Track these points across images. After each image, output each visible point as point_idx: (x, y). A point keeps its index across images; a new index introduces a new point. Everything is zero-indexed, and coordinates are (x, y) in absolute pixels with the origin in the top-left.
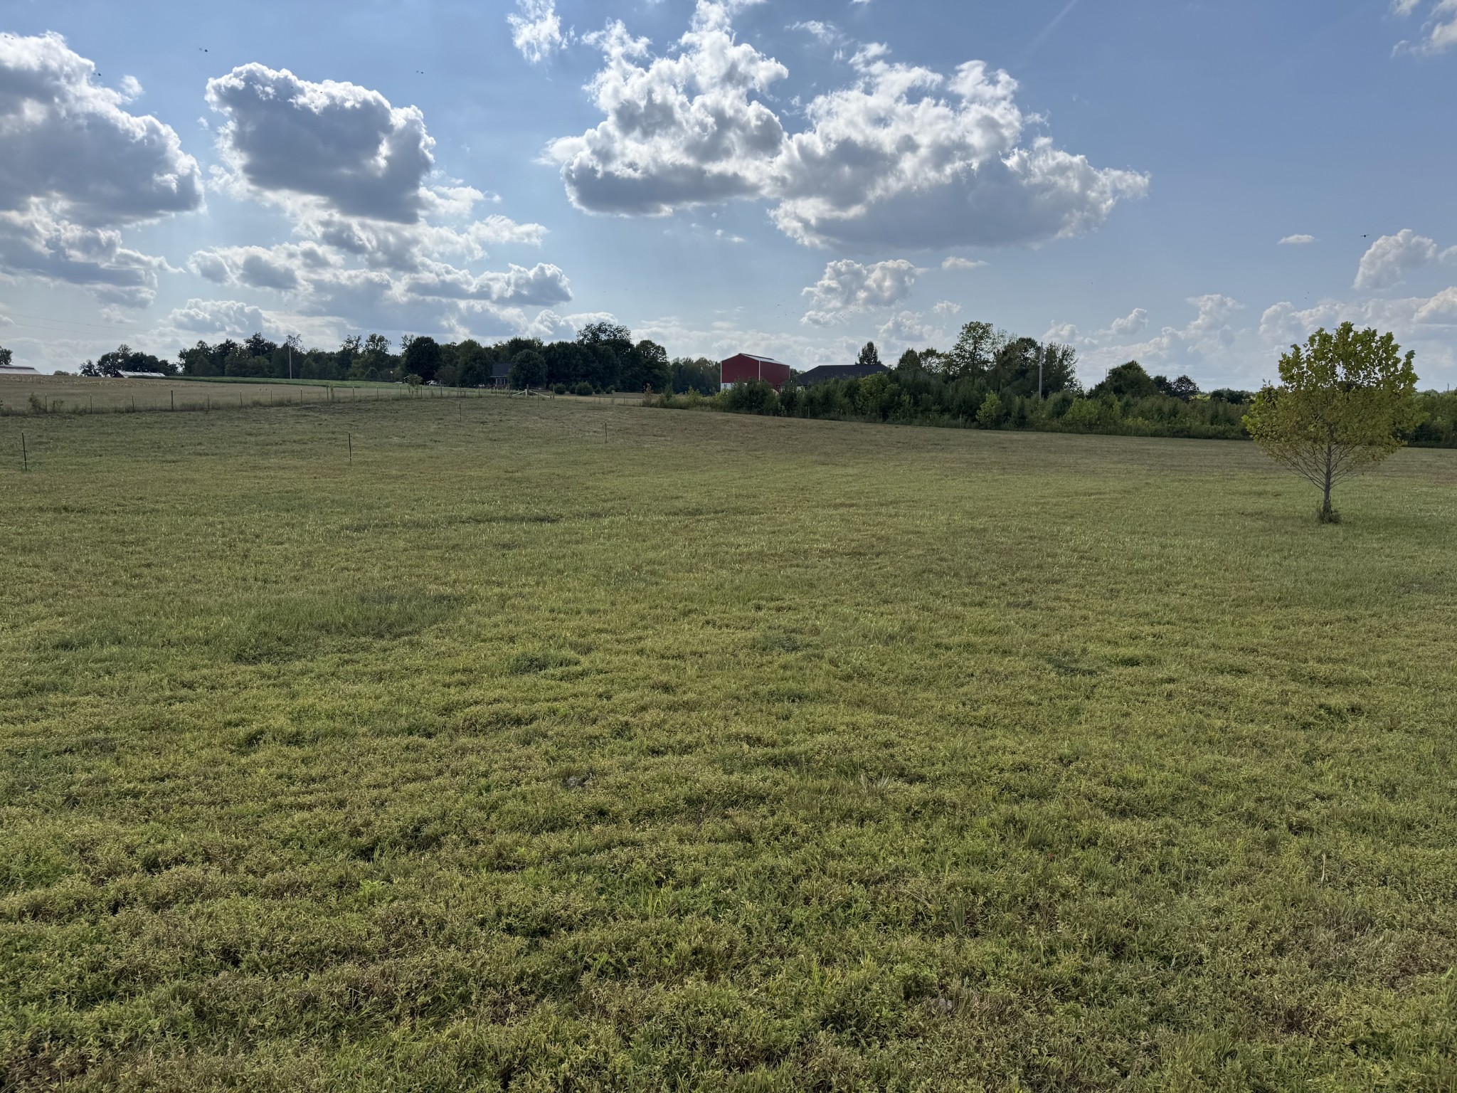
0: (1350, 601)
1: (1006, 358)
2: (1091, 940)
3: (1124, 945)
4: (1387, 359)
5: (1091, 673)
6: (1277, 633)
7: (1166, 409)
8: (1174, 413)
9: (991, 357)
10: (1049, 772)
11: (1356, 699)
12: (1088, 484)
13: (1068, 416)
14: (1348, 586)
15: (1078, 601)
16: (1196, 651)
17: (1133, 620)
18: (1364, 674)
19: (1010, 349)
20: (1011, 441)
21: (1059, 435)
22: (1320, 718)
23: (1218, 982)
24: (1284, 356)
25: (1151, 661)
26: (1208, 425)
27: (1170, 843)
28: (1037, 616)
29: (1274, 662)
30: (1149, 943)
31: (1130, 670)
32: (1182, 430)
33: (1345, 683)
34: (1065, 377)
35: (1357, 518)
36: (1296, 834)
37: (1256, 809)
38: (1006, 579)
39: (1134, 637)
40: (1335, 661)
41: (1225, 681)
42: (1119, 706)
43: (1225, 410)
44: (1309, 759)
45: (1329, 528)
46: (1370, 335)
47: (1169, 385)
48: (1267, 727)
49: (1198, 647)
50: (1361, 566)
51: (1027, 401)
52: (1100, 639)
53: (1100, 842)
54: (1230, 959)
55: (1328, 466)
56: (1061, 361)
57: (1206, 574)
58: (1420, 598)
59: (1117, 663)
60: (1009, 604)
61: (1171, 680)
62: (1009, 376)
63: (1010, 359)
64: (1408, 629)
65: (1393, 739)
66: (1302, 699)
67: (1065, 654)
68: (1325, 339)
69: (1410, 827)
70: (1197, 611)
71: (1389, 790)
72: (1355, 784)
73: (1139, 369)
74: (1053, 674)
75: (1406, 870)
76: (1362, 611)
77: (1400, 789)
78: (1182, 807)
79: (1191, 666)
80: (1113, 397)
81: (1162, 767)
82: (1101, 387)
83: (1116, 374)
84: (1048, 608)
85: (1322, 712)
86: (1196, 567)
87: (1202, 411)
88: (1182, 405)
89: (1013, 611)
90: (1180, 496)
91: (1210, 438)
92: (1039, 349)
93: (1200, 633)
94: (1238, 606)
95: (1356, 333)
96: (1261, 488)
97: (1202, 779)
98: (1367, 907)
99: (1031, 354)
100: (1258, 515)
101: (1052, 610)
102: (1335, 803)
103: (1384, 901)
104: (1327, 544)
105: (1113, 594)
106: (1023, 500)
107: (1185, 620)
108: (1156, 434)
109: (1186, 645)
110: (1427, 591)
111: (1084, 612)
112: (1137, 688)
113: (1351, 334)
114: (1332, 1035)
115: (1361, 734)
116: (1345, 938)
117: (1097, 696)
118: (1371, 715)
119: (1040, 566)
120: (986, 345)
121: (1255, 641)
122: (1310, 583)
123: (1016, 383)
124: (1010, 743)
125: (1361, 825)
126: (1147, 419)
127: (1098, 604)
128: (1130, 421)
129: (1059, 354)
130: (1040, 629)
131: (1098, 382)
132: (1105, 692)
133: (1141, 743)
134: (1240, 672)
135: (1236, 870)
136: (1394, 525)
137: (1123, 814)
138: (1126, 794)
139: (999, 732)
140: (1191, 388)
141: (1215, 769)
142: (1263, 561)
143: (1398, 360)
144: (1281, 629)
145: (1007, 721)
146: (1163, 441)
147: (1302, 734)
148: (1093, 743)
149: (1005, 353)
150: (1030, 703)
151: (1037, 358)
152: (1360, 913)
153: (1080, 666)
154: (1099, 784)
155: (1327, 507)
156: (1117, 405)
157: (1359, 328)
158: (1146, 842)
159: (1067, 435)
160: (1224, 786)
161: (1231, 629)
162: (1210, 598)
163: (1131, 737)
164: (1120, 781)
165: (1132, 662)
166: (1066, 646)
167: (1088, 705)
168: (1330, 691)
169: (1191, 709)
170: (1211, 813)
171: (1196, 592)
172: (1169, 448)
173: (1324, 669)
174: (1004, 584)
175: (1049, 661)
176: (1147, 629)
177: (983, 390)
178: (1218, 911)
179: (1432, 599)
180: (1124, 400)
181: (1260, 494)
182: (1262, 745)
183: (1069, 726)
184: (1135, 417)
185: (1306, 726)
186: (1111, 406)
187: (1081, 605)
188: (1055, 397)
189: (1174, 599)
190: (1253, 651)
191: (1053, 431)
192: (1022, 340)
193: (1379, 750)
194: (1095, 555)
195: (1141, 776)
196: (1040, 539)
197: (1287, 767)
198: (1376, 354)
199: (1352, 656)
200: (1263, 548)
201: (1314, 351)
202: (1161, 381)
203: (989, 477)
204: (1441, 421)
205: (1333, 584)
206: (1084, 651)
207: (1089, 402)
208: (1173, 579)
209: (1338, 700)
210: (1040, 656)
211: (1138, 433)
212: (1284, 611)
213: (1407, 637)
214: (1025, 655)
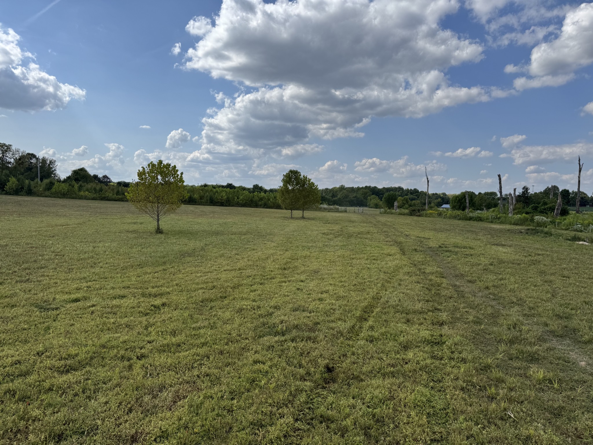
0: (165, 263)
1: (20, 162)
2: (46, 438)
3: (63, 434)
4: (175, 174)
5: (57, 309)
6: (138, 279)
7: (98, 188)
8: (101, 190)
9: (12, 160)
10: (31, 362)
11: (164, 300)
12: (62, 221)
13: (53, 190)
14: (164, 257)
15: (53, 276)
16: (105, 291)
17: (78, 282)
18: (168, 290)
19: (22, 158)
20: (24, 201)
21: (50, 198)
22: (152, 310)
23: (104, 434)
24: (139, 171)
25: (85, 299)
26: (115, 195)
27: (88, 379)
28: (31, 285)
29: (136, 291)
30: (75, 428)
31: (75, 304)
32: (105, 198)
33: (161, 295)
34: (52, 173)
35: (169, 231)
36: (139, 360)
37: (125, 354)
38: (16, 269)
39: (78, 289)
40: (159, 287)
41: (115, 302)
42: (69, 321)
43: (122, 189)
44: (146, 328)
45: (159, 235)
46: (169, 165)
47: (99, 178)
48: (132, 318)
49: (106, 289)
50: (170, 249)
51: (32, 183)
52: (62, 292)
53: (54, 389)
54: (109, 423)
55: (158, 212)
56: (49, 165)
57: (111, 258)
58: (188, 259)
59: (70, 302)
60: (17, 282)
61: (93, 306)
62: (22, 170)
63: (23, 162)
64: (183, 271)
65: (176, 313)
66: (146, 304)
67: (45, 301)
68: (153, 165)
69: (179, 346)
70: (106, 274)
71: (174, 333)
72: (162, 334)
73: (86, 171)
74: (38, 313)
75: (177, 363)
76: (168, 266)
77: (177, 332)
78: (94, 361)
79: (102, 297)
80: (74, 182)
81: (86, 345)
82: (69, 178)
83: (75, 172)
84: (38, 281)
85: (152, 308)
86: (108, 255)
87: (113, 190)
88: (104, 187)
89: (19, 284)
90: (103, 225)
91: (116, 201)
92: (37, 159)
93: (107, 283)
94: (123, 270)
95: (164, 164)
96: (135, 221)
97: (104, 346)
98: (163, 382)
99: (34, 161)
100: (134, 232)
101: (40, 281)
102: (154, 343)
103: (168, 377)
104: (158, 242)
105: (70, 270)
106: (29, 229)
107: (101, 278)
108: (94, 199)
109: (101, 289)
110: (190, 256)
111: (55, 281)
112: (78, 312)
113: (162, 164)
114: (148, 438)
115: (166, 314)
116: (155, 397)
117: (59, 319)
118: (169, 306)
119: (35, 261)
120: (9, 154)
121: (129, 283)
122: (151, 257)
123: (27, 174)
124: (11, 352)
125: (164, 349)
126: (90, 192)
127: (62, 276)
128: (82, 193)
129: (48, 162)
130: (33, 292)
131: (68, 175)
132: (63, 316)
133: (77, 337)
134: (123, 297)
135: (115, 382)
136: (181, 233)
137: (68, 371)
138: (69, 362)
139: (6, 348)
140: (109, 180)
141: (109, 341)
142: (134, 250)
143: (178, 175)
144: (139, 277)
145: (11, 341)
146: (97, 202)
147: (145, 318)
148: (55, 342)
149: (20, 159)
150: (25, 329)
151: (37, 163)
152: (161, 385)
153: (51, 306)
154: (56, 361)
155: (158, 228)
156: (76, 186)
157: (165, 162)
158: (76, 382)
159: (53, 199)
160: (113, 347)
161: (120, 280)
162: (112, 267)
163: (74, 335)
164: (67, 357)
165: (77, 300)
166: (45, 298)
167: (54, 324)
168: (155, 299)
169: (101, 317)
170: (107, 360)
171: (107, 266)
172: (100, 205)
173: (154, 291)
174: (15, 272)
175: (36, 307)
176: (85, 284)
177: (8, 176)
178: (106, 403)
179: (191, 259)
180: (79, 184)
181: (135, 223)
182: (129, 326)
183: (44, 336)
184: (84, 191)
185: (146, 314)
186: (73, 187)
187: (54, 277)
188: (46, 181)
189: (97, 270)
190: (128, 287)
191: (46, 197)
192: (29, 154)
193: (171, 319)
194: (63, 253)
195: (76, 352)
196: (36, 248)
197: (139, 333)
198: (171, 172)
199: (164, 284)
200: (135, 245)
201: (150, 170)
202: (95, 177)
203: (11, 218)
204: (196, 196)
205: (159, 257)
206: (54, 299)
207: (63, 184)
208: (97, 261)
209: (158, 302)
210: (32, 304)
211: (86, 198)
212: (141, 270)
213: (183, 274)
214: (24, 306)
